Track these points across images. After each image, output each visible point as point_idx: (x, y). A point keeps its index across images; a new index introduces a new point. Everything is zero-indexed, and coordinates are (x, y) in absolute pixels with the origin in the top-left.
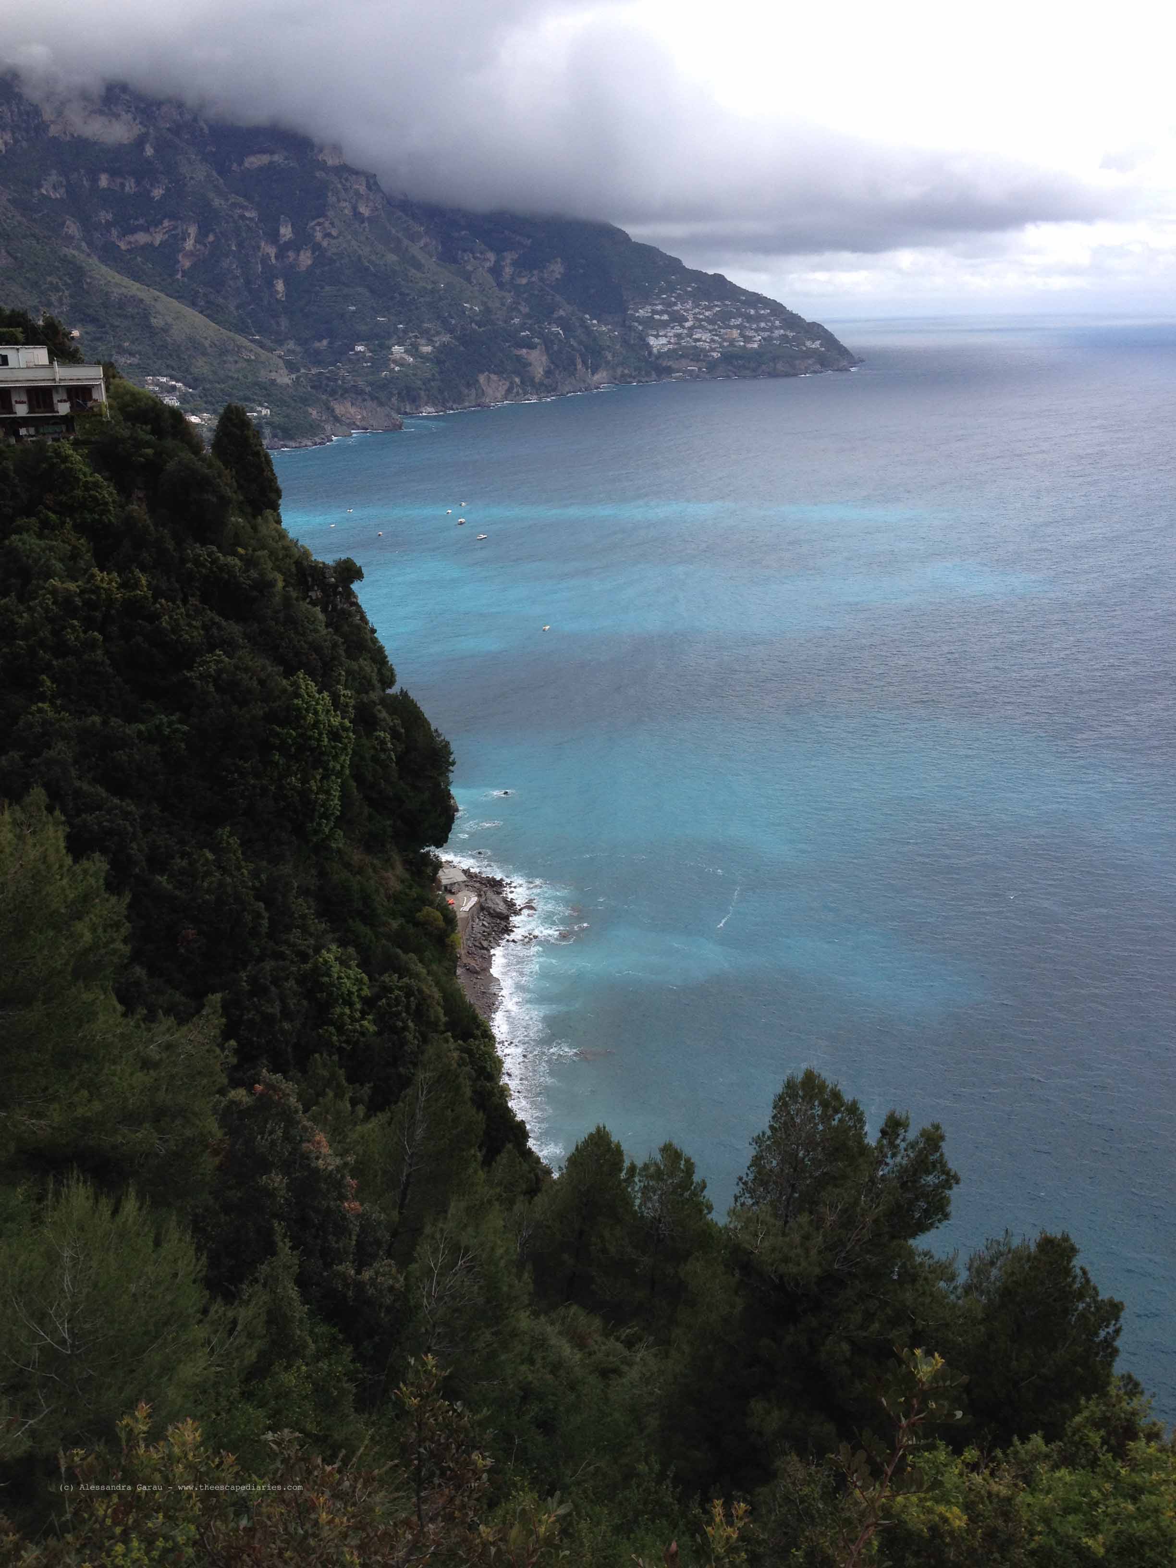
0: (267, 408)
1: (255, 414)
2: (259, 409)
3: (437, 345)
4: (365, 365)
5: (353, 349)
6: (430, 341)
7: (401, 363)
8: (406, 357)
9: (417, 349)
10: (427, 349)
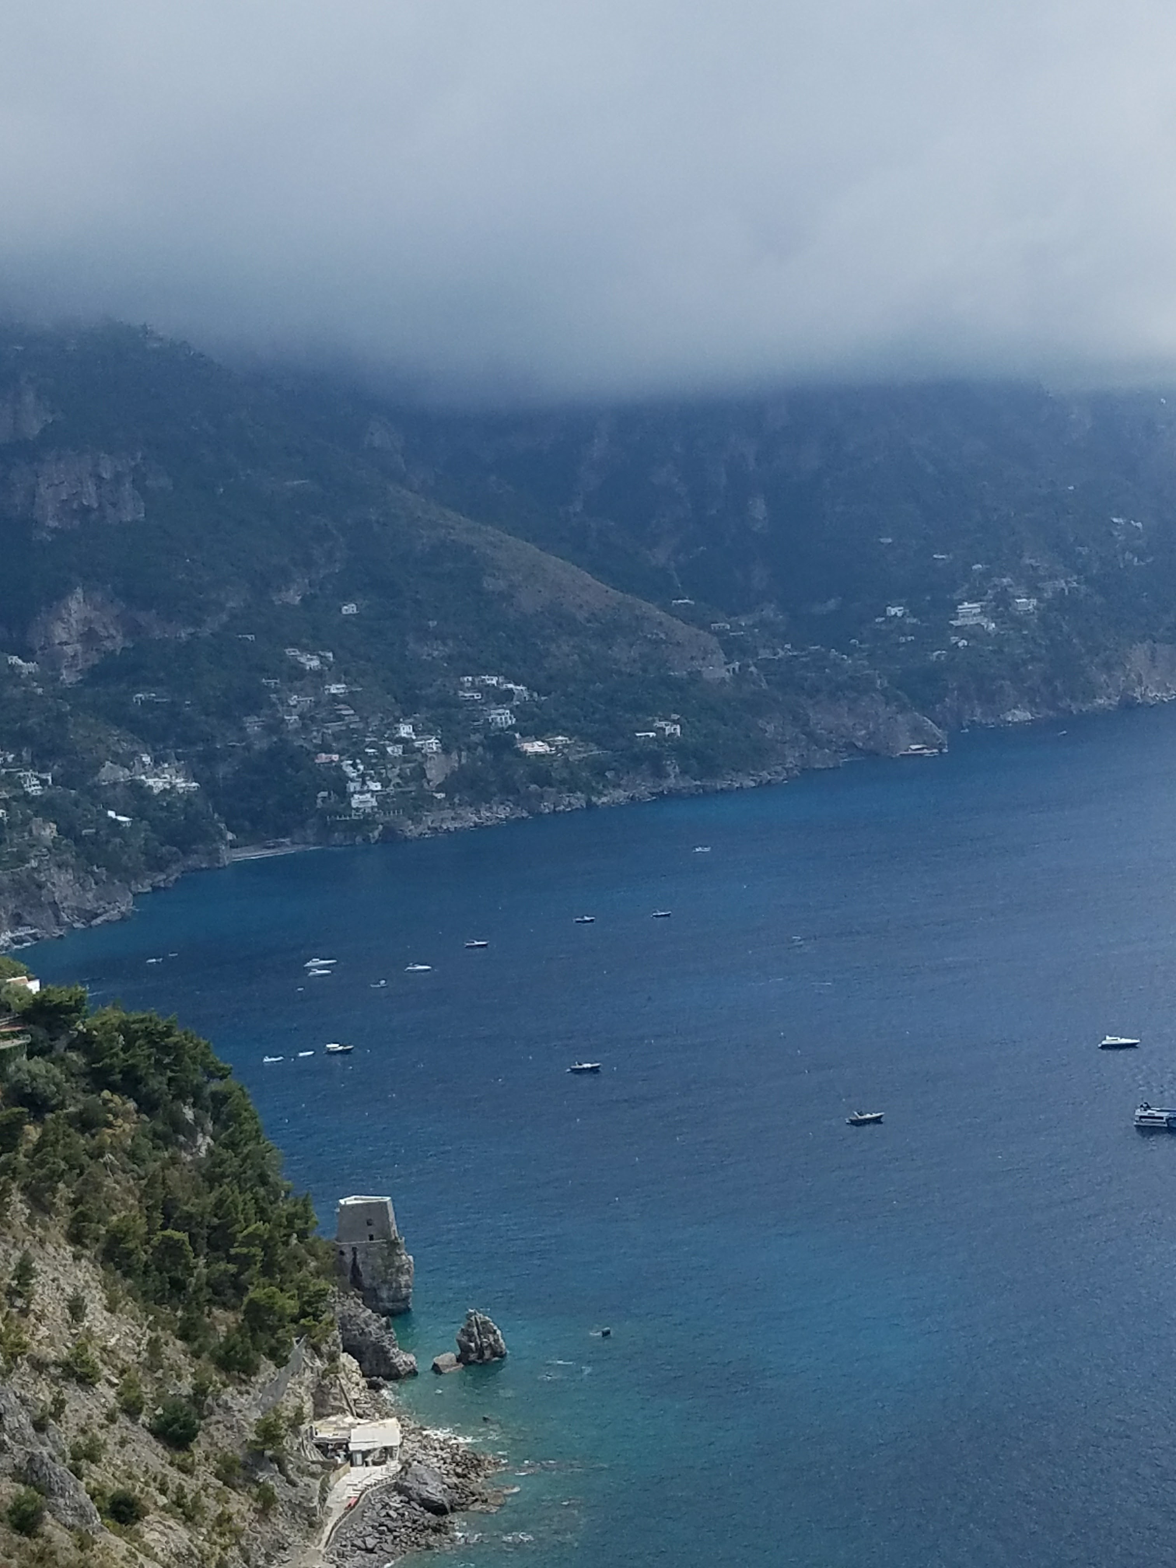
0: (675, 722)
1: (651, 734)
2: (659, 724)
3: (1048, 595)
4: (903, 640)
5: (883, 613)
6: (1034, 590)
7: (973, 634)
8: (984, 622)
9: (1007, 605)
10: (1024, 603)
